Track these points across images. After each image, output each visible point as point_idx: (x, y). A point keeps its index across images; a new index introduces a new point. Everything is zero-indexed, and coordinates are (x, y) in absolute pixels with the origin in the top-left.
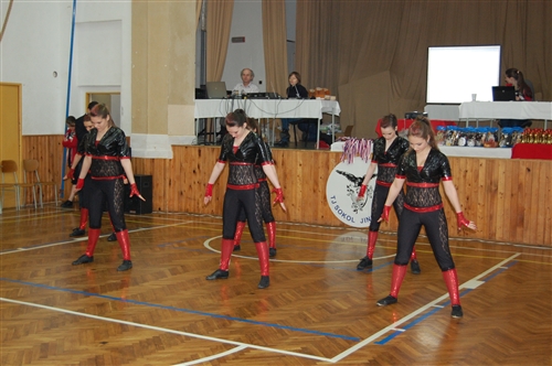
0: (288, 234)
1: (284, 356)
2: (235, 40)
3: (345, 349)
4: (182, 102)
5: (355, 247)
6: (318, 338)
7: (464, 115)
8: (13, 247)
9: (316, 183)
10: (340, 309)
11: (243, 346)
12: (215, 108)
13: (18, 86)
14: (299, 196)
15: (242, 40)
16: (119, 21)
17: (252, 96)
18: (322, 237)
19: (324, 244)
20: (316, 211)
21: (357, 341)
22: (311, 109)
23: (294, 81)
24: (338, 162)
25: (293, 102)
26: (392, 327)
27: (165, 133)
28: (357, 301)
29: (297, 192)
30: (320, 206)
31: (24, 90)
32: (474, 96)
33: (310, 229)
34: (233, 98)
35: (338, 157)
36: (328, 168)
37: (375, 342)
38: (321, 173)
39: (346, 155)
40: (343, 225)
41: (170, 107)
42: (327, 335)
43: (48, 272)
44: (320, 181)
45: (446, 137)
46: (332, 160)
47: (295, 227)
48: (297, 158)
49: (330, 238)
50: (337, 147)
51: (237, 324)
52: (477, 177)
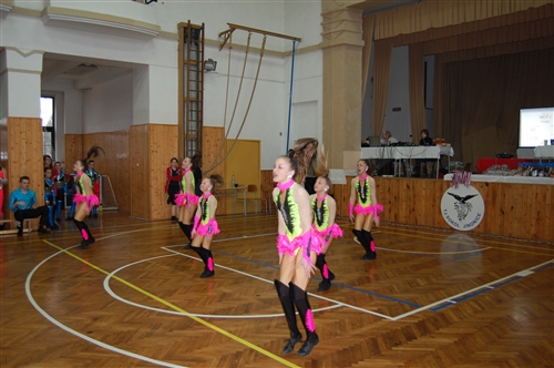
0: (416, 234)
1: (363, 313)
2: (395, 110)
3: (407, 312)
4: (353, 149)
5: (459, 245)
6: (392, 303)
7: (538, 155)
8: (241, 235)
9: (434, 201)
10: (419, 285)
11: (341, 304)
12: (373, 153)
13: (259, 142)
14: (423, 209)
15: (399, 109)
16: (316, 101)
17: (395, 145)
18: (438, 237)
19: (440, 242)
20: (434, 219)
21: (419, 307)
22: (433, 152)
23: (424, 136)
24: (448, 187)
25: (422, 148)
26: (448, 300)
27: (342, 168)
28: (434, 280)
29: (422, 206)
30: (437, 216)
31: (262, 144)
32: (546, 142)
33: (430, 231)
34: (383, 146)
35: (449, 184)
36: (442, 192)
37: (430, 309)
38: (438, 194)
39: (454, 182)
40: (452, 228)
41: (345, 152)
42: (399, 301)
43: (252, 251)
44: (437, 200)
45: (524, 169)
46: (445, 186)
47: (421, 230)
48: (422, 185)
49: (444, 238)
50: (448, 177)
51: (345, 290)
52: (545, 198)
